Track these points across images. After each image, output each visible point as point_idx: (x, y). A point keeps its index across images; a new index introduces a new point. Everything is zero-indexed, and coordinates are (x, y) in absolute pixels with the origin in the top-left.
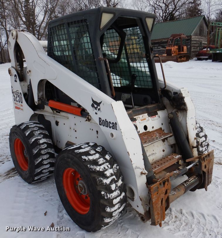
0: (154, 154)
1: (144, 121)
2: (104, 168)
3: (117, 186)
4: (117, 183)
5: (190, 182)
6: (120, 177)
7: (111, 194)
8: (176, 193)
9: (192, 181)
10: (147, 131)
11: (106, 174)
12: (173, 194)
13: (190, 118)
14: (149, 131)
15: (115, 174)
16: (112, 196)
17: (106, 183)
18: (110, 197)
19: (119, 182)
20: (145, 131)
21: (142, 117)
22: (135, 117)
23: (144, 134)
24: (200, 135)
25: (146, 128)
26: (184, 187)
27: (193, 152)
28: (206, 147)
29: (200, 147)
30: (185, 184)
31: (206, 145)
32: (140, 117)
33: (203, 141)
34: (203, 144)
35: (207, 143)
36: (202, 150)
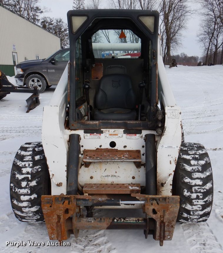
0: (115, 176)
1: (114, 136)
2: (25, 165)
3: (28, 185)
4: (30, 183)
5: (126, 220)
6: (37, 179)
7: (19, 190)
8: (92, 222)
9: (129, 221)
11: (23, 170)
14: (117, 149)
15: (32, 174)
16: (19, 191)
17: (18, 177)
18: (18, 191)
19: (32, 182)
21: (114, 131)
22: (102, 130)
23: (107, 150)
24: (193, 176)
25: (113, 144)
26: (111, 221)
27: (162, 192)
28: (199, 194)
29: (185, 190)
30: (115, 220)
31: (200, 192)
32: (110, 131)
33: (196, 185)
34: (193, 188)
35: (205, 190)
36: (188, 196)
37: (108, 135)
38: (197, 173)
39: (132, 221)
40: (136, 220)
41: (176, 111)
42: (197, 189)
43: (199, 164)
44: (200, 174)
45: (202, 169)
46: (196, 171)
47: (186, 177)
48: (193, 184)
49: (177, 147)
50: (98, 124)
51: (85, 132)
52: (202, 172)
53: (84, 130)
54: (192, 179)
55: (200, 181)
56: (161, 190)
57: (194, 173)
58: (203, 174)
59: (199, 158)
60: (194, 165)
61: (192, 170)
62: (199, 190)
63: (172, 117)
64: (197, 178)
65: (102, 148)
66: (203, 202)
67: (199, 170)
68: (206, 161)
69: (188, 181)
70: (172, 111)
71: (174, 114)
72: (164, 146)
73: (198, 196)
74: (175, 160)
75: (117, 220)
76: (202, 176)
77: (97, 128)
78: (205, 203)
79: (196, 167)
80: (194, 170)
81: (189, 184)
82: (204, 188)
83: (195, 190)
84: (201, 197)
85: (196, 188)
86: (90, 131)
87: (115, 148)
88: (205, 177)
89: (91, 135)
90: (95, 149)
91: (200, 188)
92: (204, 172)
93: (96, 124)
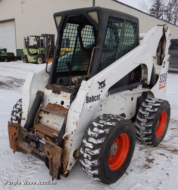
0: (58, 125)
1: (65, 98)
4: (17, 114)
9: (40, 154)
10: (62, 106)
11: (17, 106)
12: (25, 145)
13: (73, 110)
14: (64, 107)
15: (19, 109)
16: (13, 117)
20: (61, 105)
21: (66, 94)
22: (61, 92)
23: (58, 106)
24: (89, 139)
25: (62, 103)
26: (33, 150)
27: (66, 143)
28: (89, 156)
29: (81, 148)
30: (35, 151)
31: (89, 154)
32: (64, 94)
33: (88, 148)
34: (86, 149)
35: (93, 154)
36: (82, 154)
37: (62, 96)
38: (92, 138)
39: (41, 155)
40: (44, 155)
41: (87, 85)
42: (88, 151)
43: (98, 132)
44: (94, 139)
45: (98, 136)
46: (93, 136)
47: (85, 139)
48: (87, 146)
49: (79, 112)
50: (59, 88)
51: (53, 92)
52: (96, 139)
53: (53, 90)
54: (88, 141)
55: (92, 145)
56: (66, 142)
57: (91, 138)
58: (96, 141)
59: (102, 127)
60: (94, 132)
61: (91, 135)
62: (89, 152)
63: (83, 89)
64: (91, 142)
65: (57, 104)
66: (91, 163)
67: (95, 136)
68: (105, 131)
69: (85, 143)
70: (85, 84)
71: (85, 87)
72: (72, 110)
73: (88, 157)
74: (76, 122)
75: (36, 151)
76: (95, 142)
77: (58, 91)
78: (92, 165)
79: (94, 133)
80: (92, 135)
81: (84, 144)
82: (93, 152)
83: (87, 151)
84: (90, 159)
85: (88, 149)
86: (55, 91)
87: (63, 106)
88: (96, 143)
89: (54, 94)
90: (54, 104)
91: (90, 151)
92: (98, 140)
93: (58, 88)
